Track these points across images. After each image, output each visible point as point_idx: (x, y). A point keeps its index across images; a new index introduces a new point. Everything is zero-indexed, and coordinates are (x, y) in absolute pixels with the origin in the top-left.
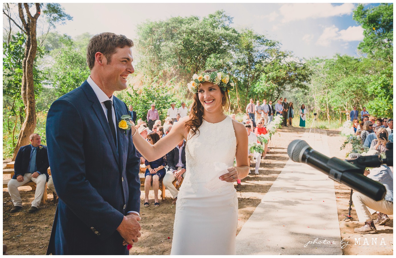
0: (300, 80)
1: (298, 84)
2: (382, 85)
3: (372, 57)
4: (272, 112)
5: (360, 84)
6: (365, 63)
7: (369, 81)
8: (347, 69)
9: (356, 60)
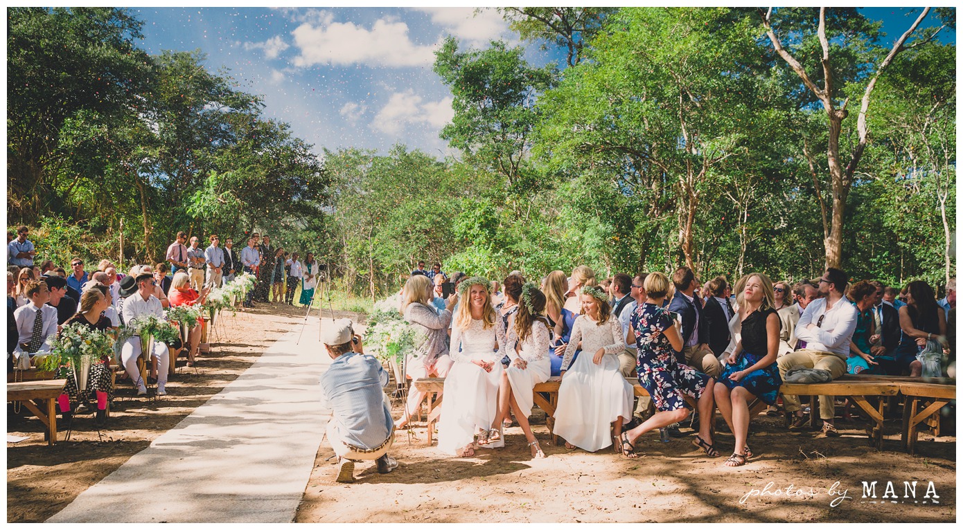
0: (303, 196)
1: (299, 204)
2: (482, 220)
3: (469, 160)
4: (231, 267)
5: (440, 215)
6: (456, 172)
7: (458, 209)
8: (416, 183)
9: (438, 164)
